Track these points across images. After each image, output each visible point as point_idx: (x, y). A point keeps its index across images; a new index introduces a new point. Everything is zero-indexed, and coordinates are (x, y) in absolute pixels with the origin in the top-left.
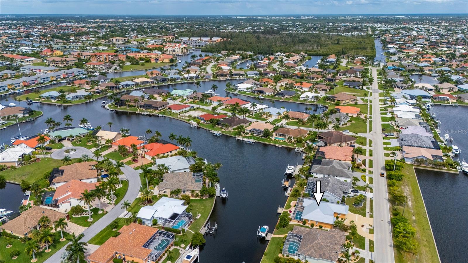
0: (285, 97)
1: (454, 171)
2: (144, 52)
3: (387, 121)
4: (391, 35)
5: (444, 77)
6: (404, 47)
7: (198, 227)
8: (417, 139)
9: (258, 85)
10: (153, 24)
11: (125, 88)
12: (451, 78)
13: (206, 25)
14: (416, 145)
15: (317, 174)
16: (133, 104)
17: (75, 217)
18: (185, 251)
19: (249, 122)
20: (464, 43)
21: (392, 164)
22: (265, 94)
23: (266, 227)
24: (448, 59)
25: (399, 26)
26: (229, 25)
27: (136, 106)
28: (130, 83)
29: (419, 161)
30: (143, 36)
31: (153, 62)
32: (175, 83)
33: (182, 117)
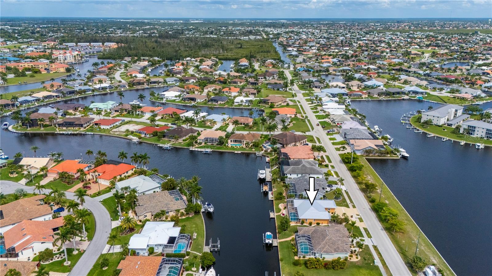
0: (219, 102)
1: (396, 157)
2: (25, 62)
3: (322, 119)
4: (285, 39)
5: (349, 76)
6: (302, 50)
7: (200, 247)
8: (358, 132)
9: (184, 92)
10: (19, 28)
11: (24, 105)
12: (355, 76)
13: (88, 29)
14: (359, 138)
15: (291, 175)
16: (48, 123)
17: (45, 263)
18: (199, 274)
19: (196, 132)
20: (348, 45)
21: (350, 157)
22: (197, 101)
23: (268, 233)
24: (343, 60)
25: (287, 30)
26: (116, 29)
27: (51, 125)
28: (29, 98)
29: (368, 152)
30: (13, 43)
31: (44, 72)
32: (86, 95)
33: (116, 133)
